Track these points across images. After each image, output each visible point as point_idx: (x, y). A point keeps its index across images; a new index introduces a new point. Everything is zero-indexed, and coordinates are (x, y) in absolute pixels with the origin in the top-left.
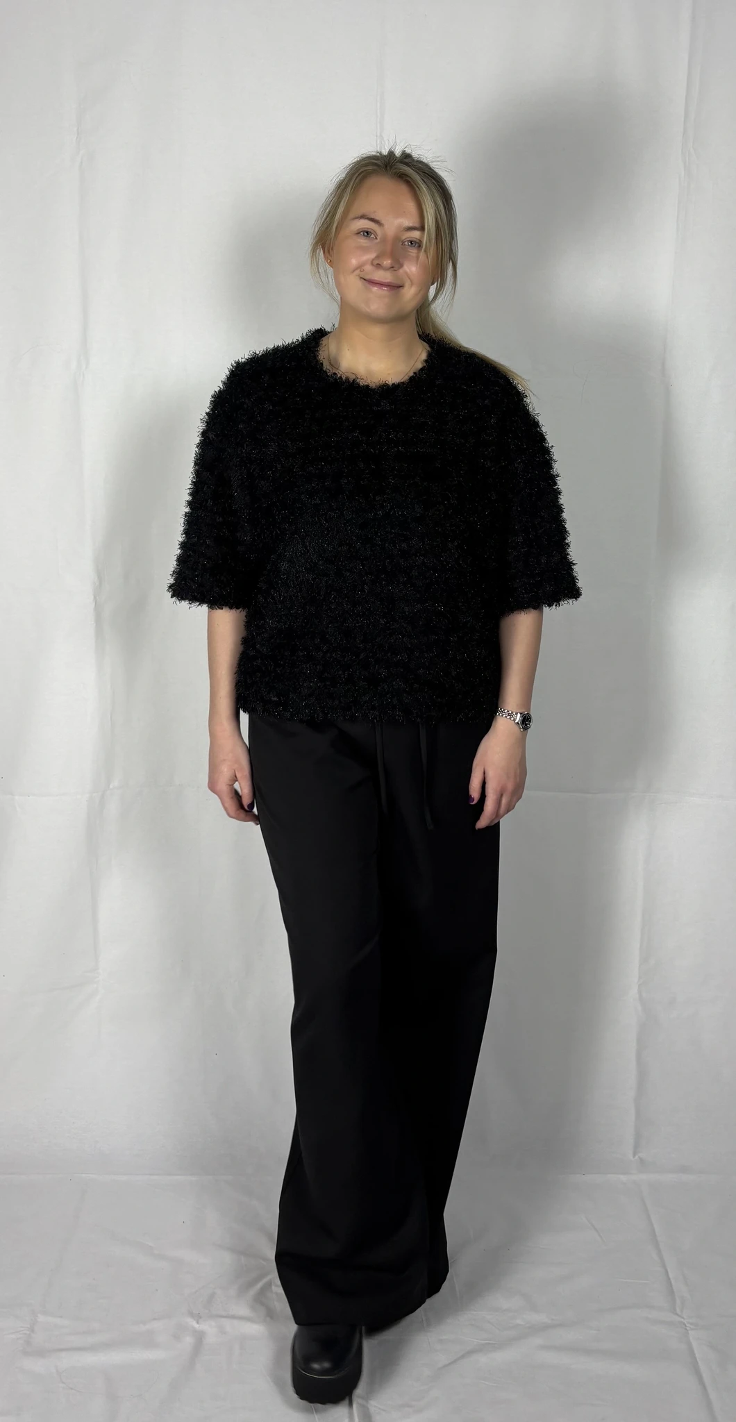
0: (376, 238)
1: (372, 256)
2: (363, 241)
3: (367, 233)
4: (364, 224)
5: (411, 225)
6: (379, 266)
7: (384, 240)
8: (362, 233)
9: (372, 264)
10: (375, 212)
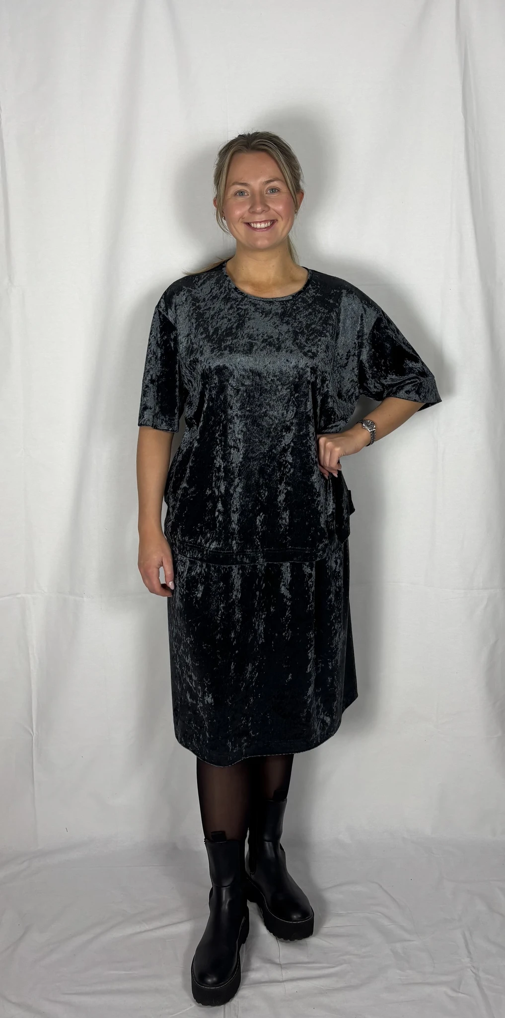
0: (248, 195)
1: (248, 207)
2: (240, 199)
3: (241, 193)
4: (239, 187)
5: (267, 180)
6: (254, 213)
7: (253, 195)
8: (238, 194)
9: (250, 212)
10: (242, 178)
